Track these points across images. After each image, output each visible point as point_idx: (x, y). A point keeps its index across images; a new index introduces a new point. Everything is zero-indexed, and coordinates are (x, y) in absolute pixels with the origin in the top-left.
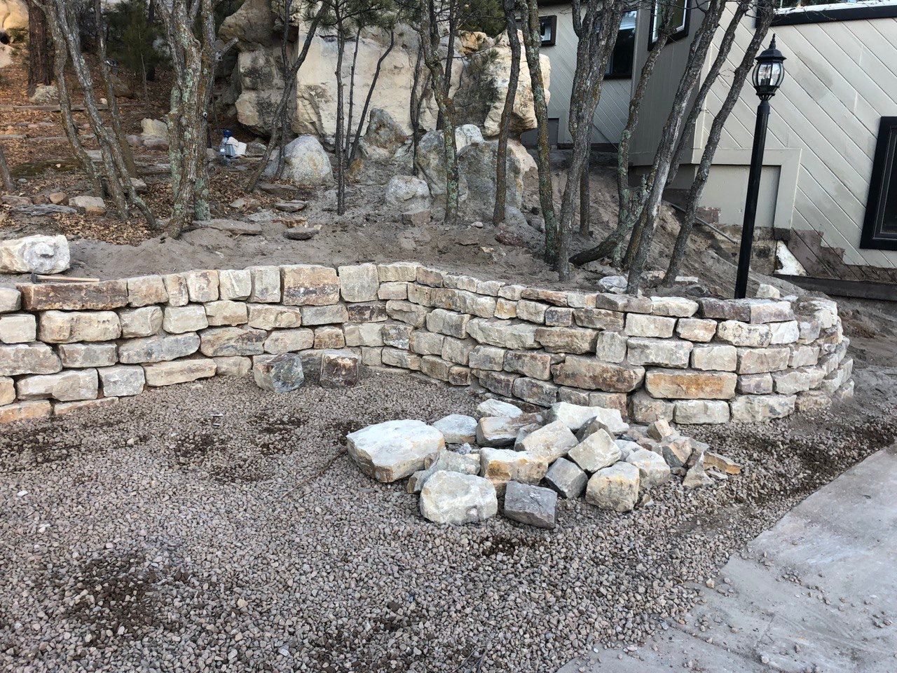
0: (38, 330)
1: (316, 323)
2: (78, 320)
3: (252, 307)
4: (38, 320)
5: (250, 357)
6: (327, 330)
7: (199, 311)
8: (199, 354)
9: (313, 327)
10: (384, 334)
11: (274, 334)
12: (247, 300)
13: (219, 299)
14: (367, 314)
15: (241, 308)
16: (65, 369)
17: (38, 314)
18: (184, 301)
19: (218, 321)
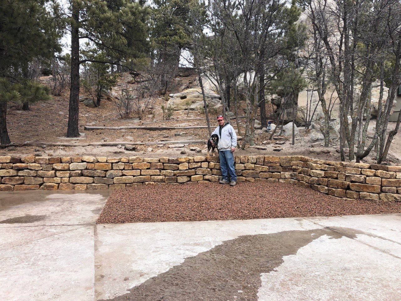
0: (208, 166)
1: (273, 171)
2: (216, 164)
3: (256, 165)
4: (209, 164)
5: (255, 178)
6: (276, 173)
7: (243, 165)
8: (242, 175)
9: (272, 172)
10: (291, 175)
11: (261, 173)
12: (255, 164)
13: (248, 163)
14: (287, 169)
15: (253, 166)
16: (213, 175)
17: (209, 162)
18: (239, 162)
19: (247, 168)
